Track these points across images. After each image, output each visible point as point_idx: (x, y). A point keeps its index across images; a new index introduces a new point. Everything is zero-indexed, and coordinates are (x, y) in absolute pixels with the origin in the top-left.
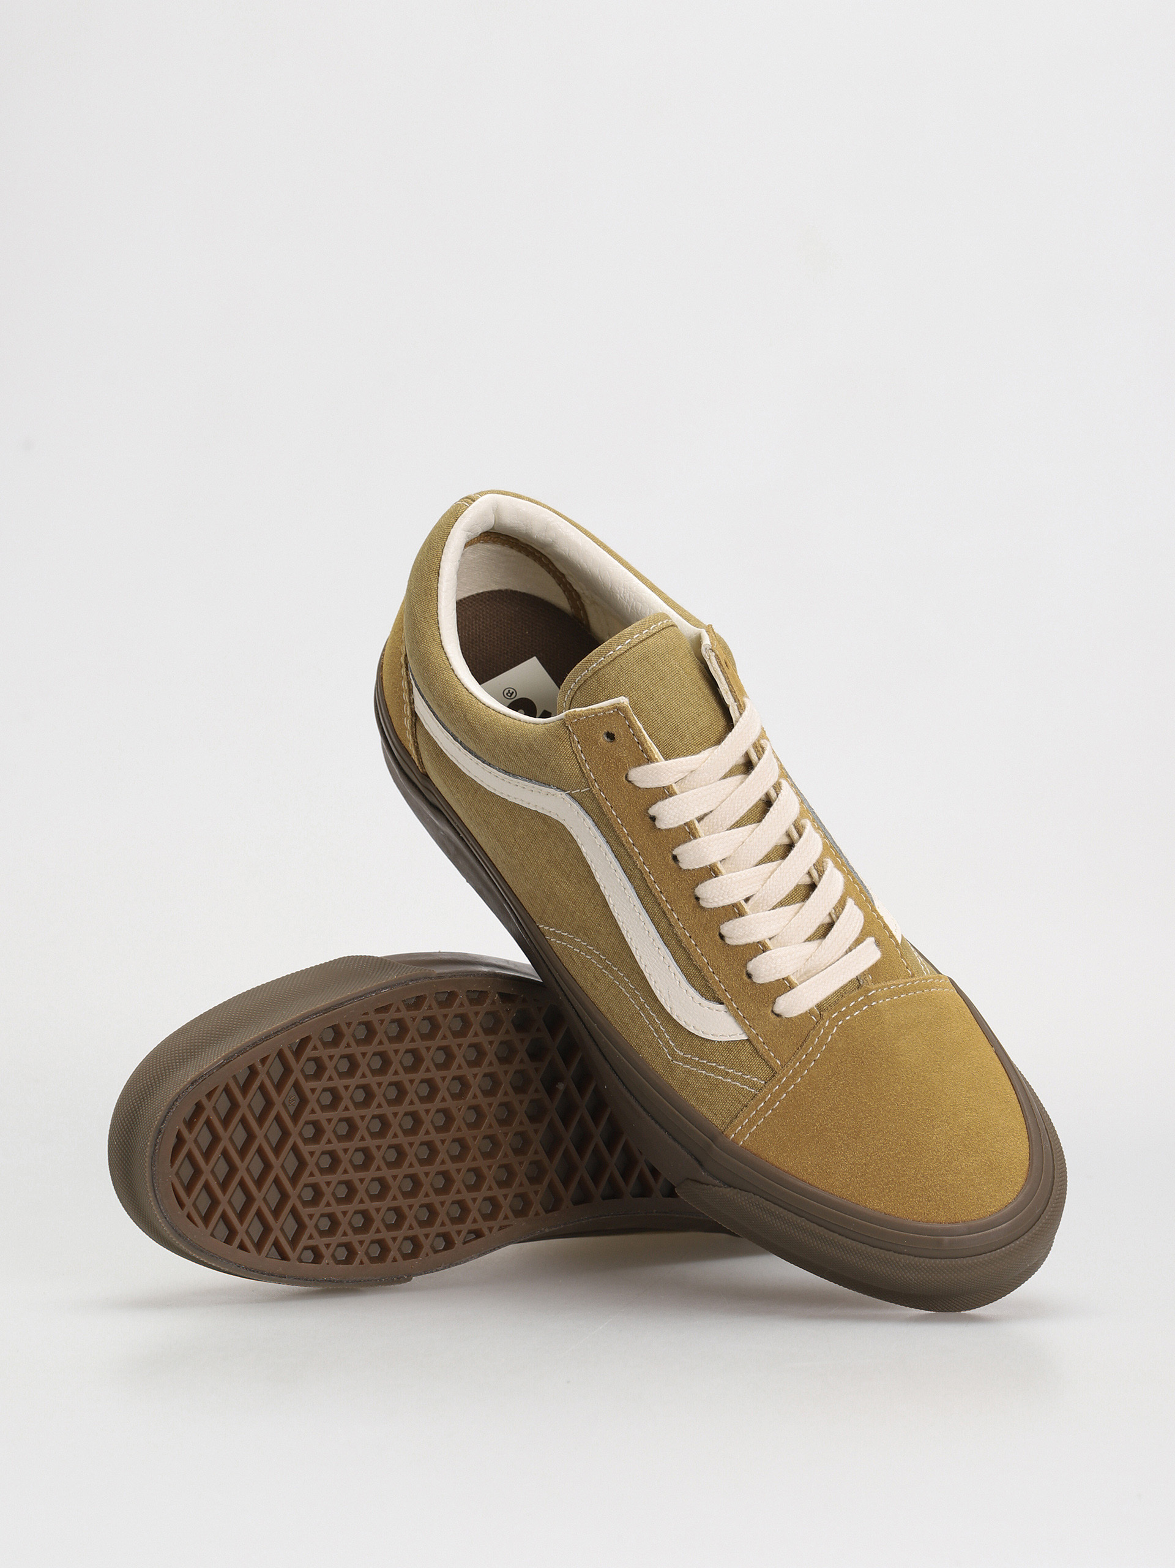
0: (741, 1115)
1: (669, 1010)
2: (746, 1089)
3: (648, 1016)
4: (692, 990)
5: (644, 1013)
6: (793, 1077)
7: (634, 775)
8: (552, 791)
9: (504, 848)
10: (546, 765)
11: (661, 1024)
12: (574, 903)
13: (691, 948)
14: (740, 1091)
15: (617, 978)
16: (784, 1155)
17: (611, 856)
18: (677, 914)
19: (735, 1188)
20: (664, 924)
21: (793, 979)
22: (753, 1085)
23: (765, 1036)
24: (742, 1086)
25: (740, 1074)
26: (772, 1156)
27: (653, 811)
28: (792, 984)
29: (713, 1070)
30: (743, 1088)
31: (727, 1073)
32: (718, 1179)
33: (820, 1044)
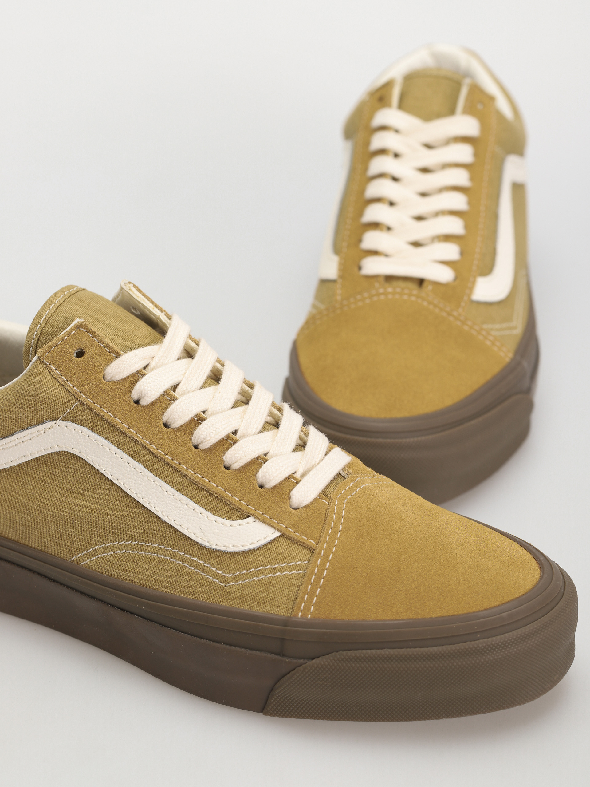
0: (301, 594)
1: (207, 544)
2: (296, 574)
3: (192, 563)
4: (219, 519)
5: (186, 562)
6: (329, 547)
7: (110, 371)
8: (48, 425)
9: (21, 512)
10: (36, 401)
11: (205, 562)
12: (96, 512)
13: (207, 484)
14: (290, 577)
15: (154, 551)
16: (349, 607)
17: (114, 448)
18: (185, 464)
19: (318, 657)
20: (177, 478)
21: (298, 475)
22: (300, 567)
23: (293, 527)
24: (291, 573)
25: (285, 564)
26: (338, 613)
27: (135, 395)
28: (297, 479)
29: (262, 572)
30: (293, 574)
31: (275, 569)
32: (302, 659)
33: (338, 518)
